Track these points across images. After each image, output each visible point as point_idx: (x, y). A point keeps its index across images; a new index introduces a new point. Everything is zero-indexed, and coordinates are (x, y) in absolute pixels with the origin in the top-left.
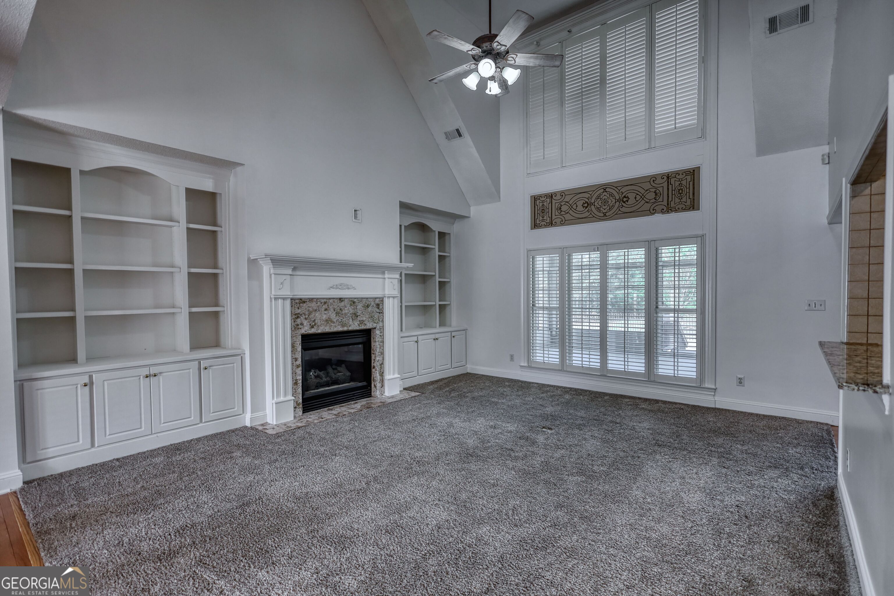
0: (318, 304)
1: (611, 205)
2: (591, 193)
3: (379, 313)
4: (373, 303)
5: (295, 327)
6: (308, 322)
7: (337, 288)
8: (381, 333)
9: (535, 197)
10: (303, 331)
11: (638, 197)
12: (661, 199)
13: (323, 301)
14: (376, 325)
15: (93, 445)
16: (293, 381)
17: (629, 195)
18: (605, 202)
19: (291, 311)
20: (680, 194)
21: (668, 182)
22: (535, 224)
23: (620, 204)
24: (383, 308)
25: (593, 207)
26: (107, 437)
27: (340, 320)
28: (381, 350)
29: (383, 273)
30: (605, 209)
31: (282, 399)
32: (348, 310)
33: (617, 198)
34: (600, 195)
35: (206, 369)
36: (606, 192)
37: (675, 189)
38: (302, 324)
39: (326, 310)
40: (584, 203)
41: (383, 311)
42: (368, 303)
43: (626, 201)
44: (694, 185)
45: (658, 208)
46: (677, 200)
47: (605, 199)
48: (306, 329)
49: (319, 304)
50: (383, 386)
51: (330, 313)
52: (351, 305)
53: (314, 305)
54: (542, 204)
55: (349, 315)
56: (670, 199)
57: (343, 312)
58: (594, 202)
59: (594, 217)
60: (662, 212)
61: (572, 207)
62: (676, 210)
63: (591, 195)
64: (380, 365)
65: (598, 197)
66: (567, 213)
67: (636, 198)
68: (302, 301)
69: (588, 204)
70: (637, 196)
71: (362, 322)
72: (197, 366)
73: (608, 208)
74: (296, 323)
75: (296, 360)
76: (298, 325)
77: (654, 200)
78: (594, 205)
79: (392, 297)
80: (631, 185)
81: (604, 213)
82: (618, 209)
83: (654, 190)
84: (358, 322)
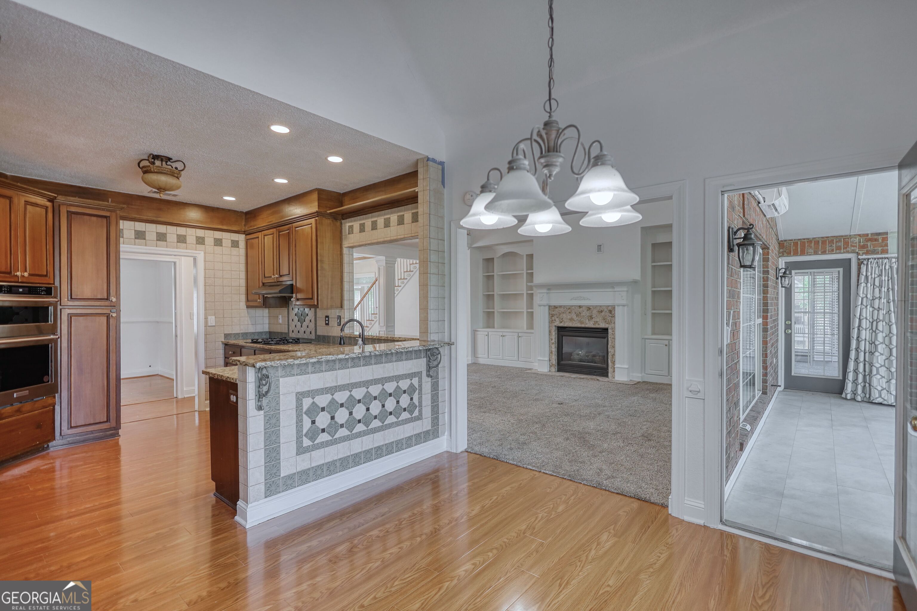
3: (612, 317)
4: (605, 310)
5: (551, 322)
6: (559, 319)
7: (576, 299)
8: (613, 331)
10: (556, 324)
13: (568, 307)
14: (609, 325)
15: (488, 357)
16: (550, 351)
19: (549, 313)
24: (615, 313)
26: (492, 356)
27: (579, 320)
28: (614, 344)
29: (613, 287)
31: (542, 358)
32: (586, 313)
35: (520, 337)
38: (555, 320)
39: (570, 313)
41: (615, 315)
42: (601, 309)
48: (558, 324)
49: (565, 309)
50: (614, 371)
51: (573, 315)
52: (588, 310)
53: (562, 310)
55: (586, 317)
57: (582, 315)
64: (612, 355)
68: (555, 307)
71: (596, 322)
72: (517, 335)
76: (553, 320)
79: (621, 305)
84: (593, 322)
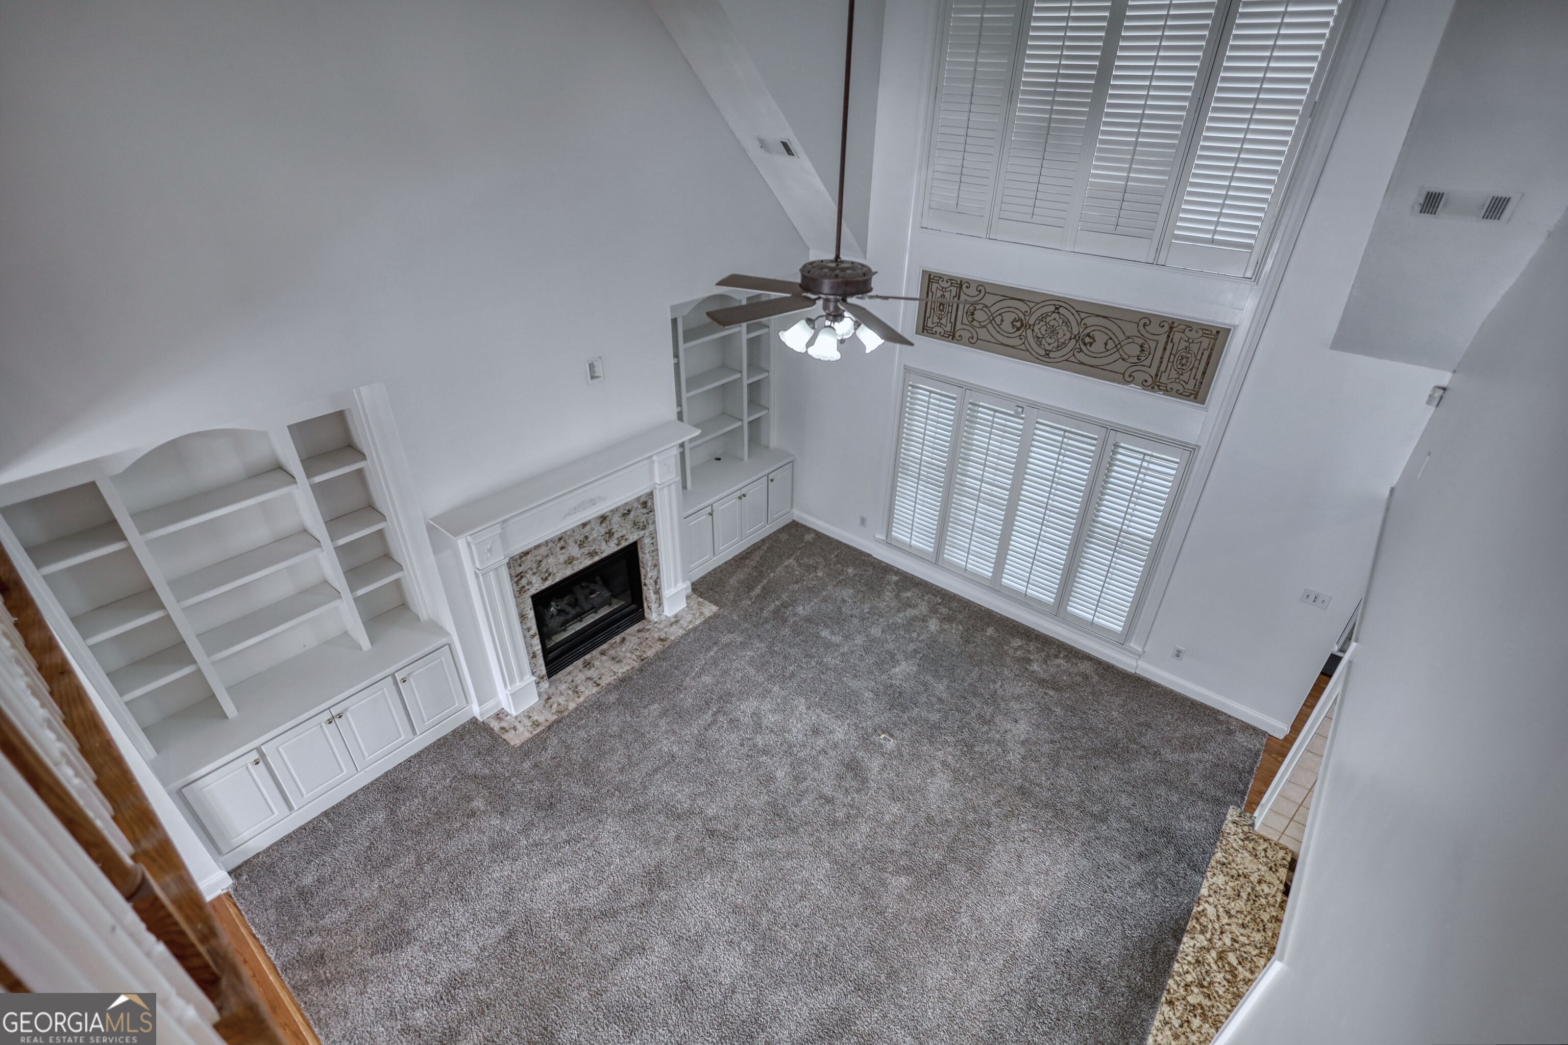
0: (549, 546)
1: (1062, 340)
2: (1031, 305)
3: (648, 513)
4: (636, 506)
5: (520, 592)
6: (539, 576)
7: (576, 512)
8: (653, 538)
9: (930, 275)
10: (533, 591)
11: (1111, 345)
12: (1147, 363)
13: (556, 540)
14: (643, 532)
15: (290, 808)
16: (529, 655)
17: (1097, 335)
18: (1052, 332)
19: (510, 574)
20: (1182, 365)
21: (1168, 336)
22: (924, 326)
23: (1078, 346)
24: (653, 504)
25: (1029, 332)
26: (305, 797)
27: (586, 552)
28: (654, 562)
30: (1049, 344)
31: (518, 685)
32: (598, 532)
33: (1075, 332)
34: (1047, 315)
35: (404, 681)
36: (1058, 313)
37: (1177, 353)
38: (530, 583)
40: (1015, 320)
41: (653, 508)
42: (628, 509)
43: (1089, 343)
44: (1210, 357)
45: (1140, 376)
46: (1174, 374)
47: (1053, 326)
48: (538, 586)
50: (660, 605)
51: (570, 549)
52: (601, 524)
54: (942, 293)
55: (599, 538)
56: (1163, 368)
57: (590, 539)
58: (1034, 325)
59: (1028, 350)
60: (1144, 385)
61: (993, 319)
62: (1167, 391)
63: (1031, 309)
64: (655, 580)
65: (1042, 318)
66: (984, 327)
67: (1106, 344)
68: (525, 555)
69: (1022, 325)
70: (1110, 342)
71: (621, 539)
72: (392, 682)
73: (1055, 345)
74: (520, 586)
75: (529, 630)
76: (524, 587)
77: (1135, 360)
78: (1033, 330)
79: (665, 484)
80: (1104, 317)
81: (1046, 350)
82: (1072, 353)
83: (1140, 341)
84: (616, 542)
